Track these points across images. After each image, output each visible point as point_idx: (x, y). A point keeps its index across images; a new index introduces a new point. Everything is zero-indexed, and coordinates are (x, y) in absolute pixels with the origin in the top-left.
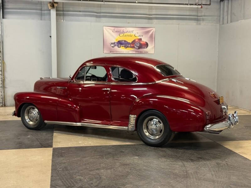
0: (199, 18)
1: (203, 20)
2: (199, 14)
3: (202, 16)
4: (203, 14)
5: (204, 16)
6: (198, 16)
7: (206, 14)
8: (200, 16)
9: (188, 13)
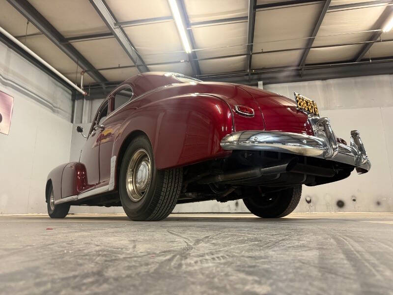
0: (54, 108)
1: (58, 112)
2: (55, 105)
3: (57, 108)
4: (58, 106)
5: (59, 108)
6: (54, 107)
7: (61, 108)
8: (55, 107)
9: (46, 98)
